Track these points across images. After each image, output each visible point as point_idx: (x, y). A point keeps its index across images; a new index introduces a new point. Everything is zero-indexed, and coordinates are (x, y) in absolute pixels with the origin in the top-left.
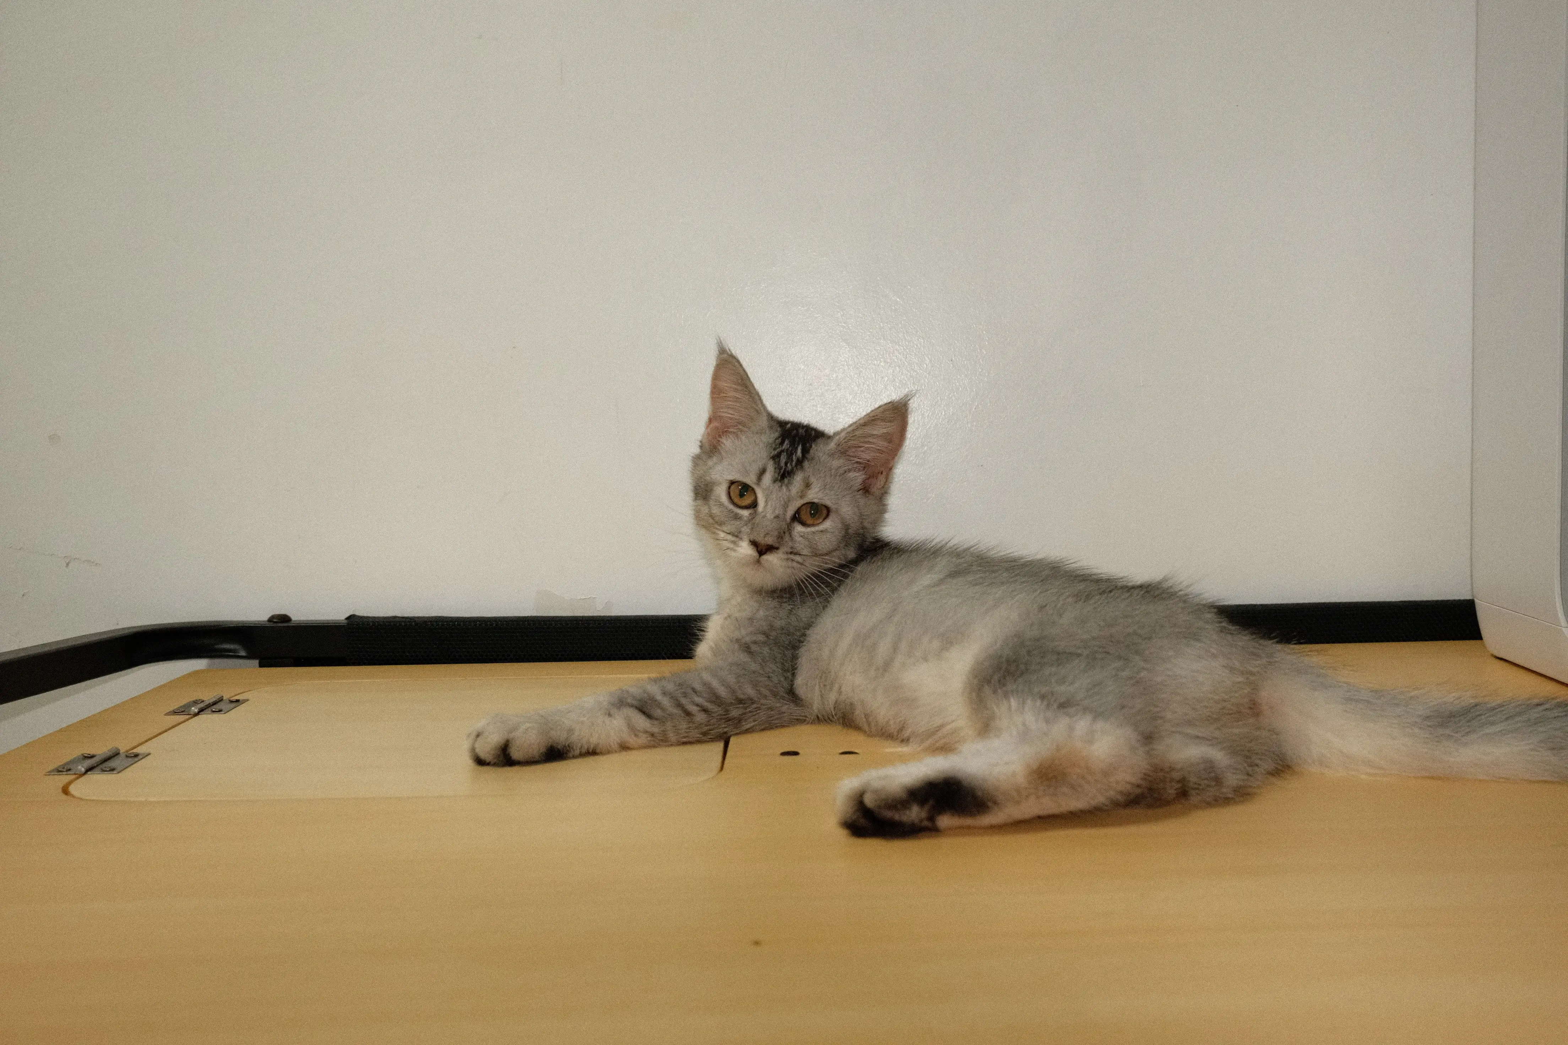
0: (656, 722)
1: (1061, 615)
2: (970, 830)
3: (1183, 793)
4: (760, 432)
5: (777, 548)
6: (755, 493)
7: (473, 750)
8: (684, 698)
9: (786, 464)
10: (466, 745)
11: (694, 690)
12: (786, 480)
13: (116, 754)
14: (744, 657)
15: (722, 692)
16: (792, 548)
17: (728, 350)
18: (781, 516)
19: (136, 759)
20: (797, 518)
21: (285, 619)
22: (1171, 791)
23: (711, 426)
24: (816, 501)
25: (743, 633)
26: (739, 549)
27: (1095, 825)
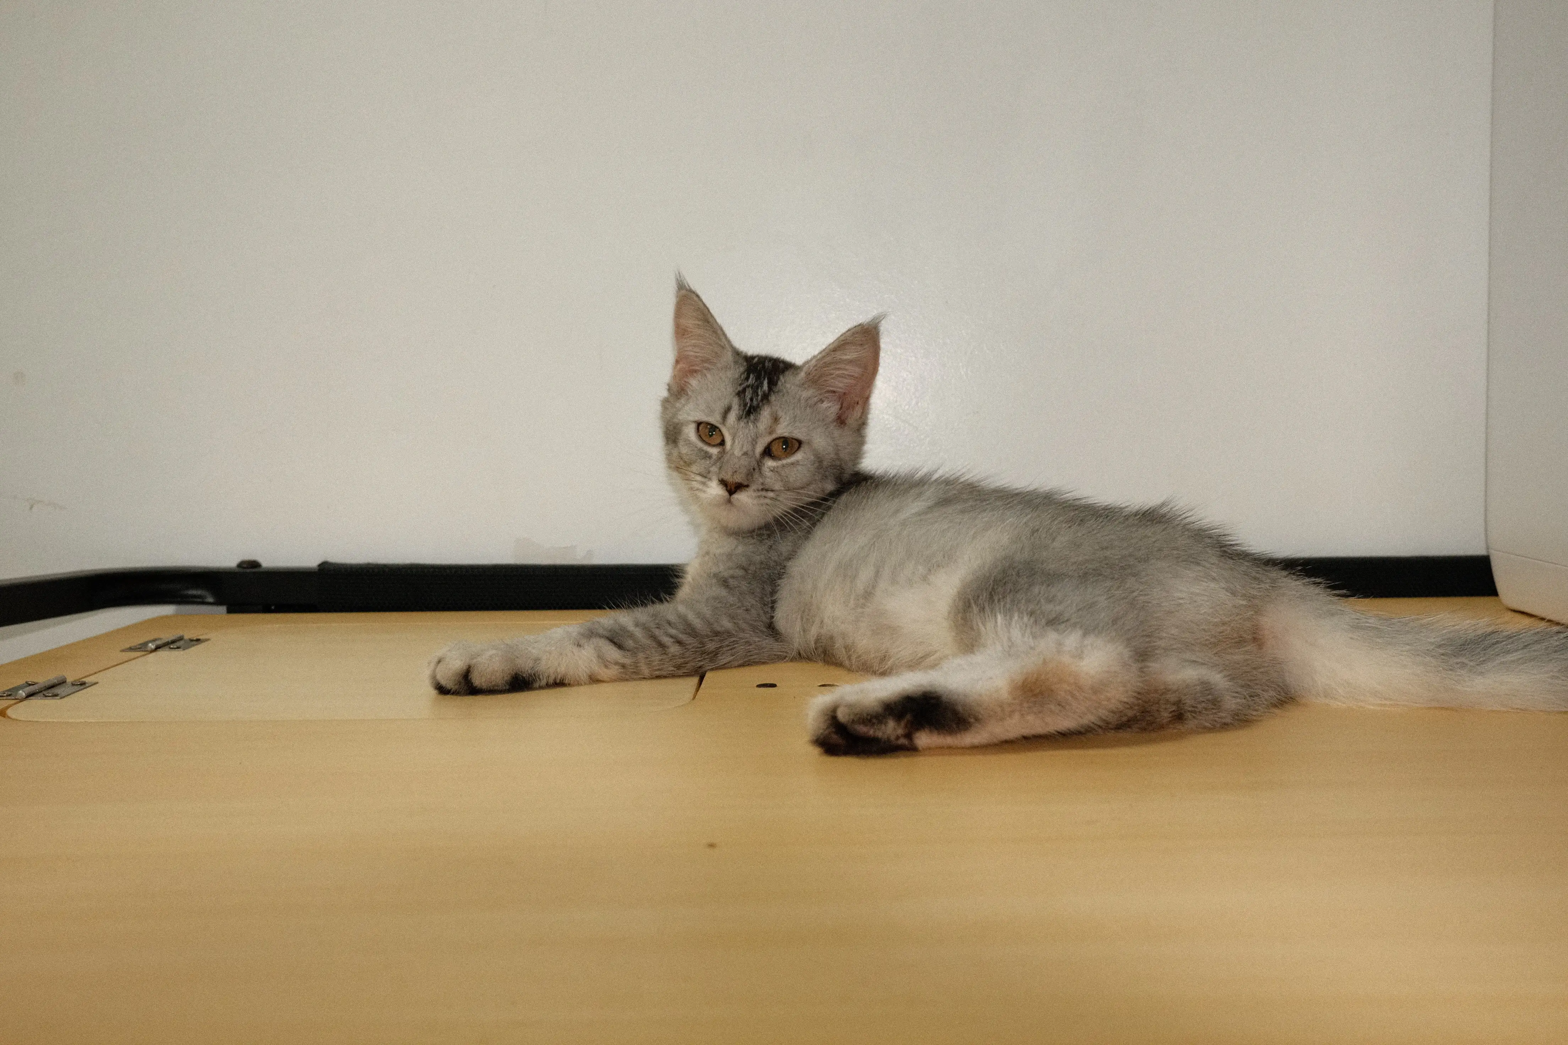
0: (629, 653)
1: (1054, 540)
2: (951, 750)
3: (1179, 717)
4: (726, 368)
5: (747, 486)
6: (722, 435)
7: (434, 677)
8: (657, 630)
9: (751, 400)
10: (427, 673)
11: (669, 623)
12: (752, 417)
13: (62, 682)
14: (723, 592)
15: (697, 623)
16: (762, 484)
17: (687, 286)
18: (750, 453)
19: (82, 687)
20: (768, 452)
21: (255, 564)
22: (1165, 715)
23: (679, 367)
24: (786, 435)
25: (722, 569)
26: (708, 490)
27: (1083, 746)
